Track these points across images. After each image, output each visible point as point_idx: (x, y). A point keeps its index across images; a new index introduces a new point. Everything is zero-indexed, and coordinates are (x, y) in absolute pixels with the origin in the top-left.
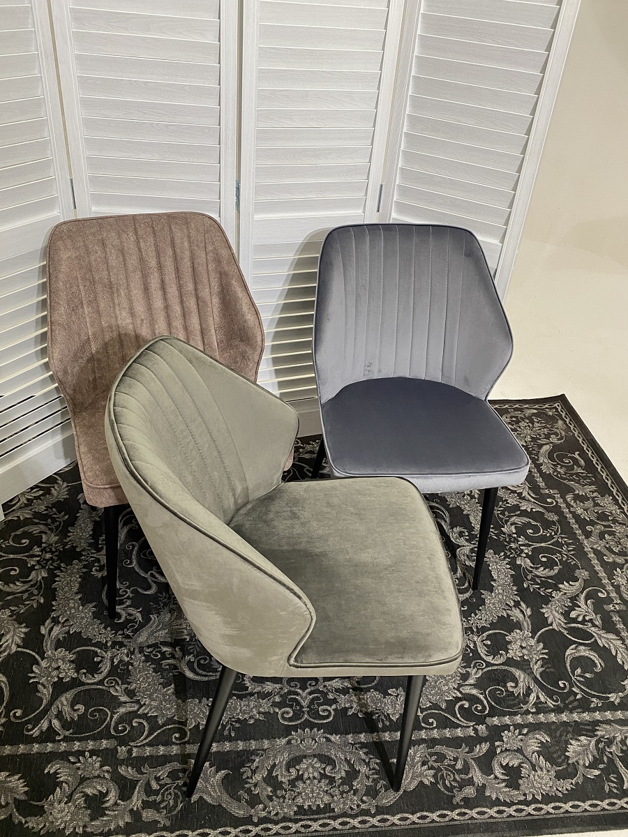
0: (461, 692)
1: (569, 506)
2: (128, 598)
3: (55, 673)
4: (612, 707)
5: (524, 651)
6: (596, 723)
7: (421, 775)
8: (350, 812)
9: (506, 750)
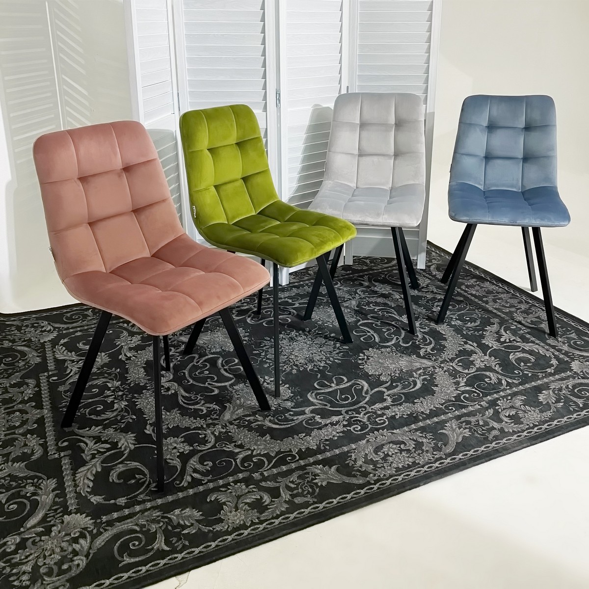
0: (460, 391)
1: (466, 291)
2: (200, 399)
3: (175, 451)
4: (551, 374)
5: (484, 362)
6: (547, 383)
7: (461, 433)
8: (430, 461)
9: (504, 409)
